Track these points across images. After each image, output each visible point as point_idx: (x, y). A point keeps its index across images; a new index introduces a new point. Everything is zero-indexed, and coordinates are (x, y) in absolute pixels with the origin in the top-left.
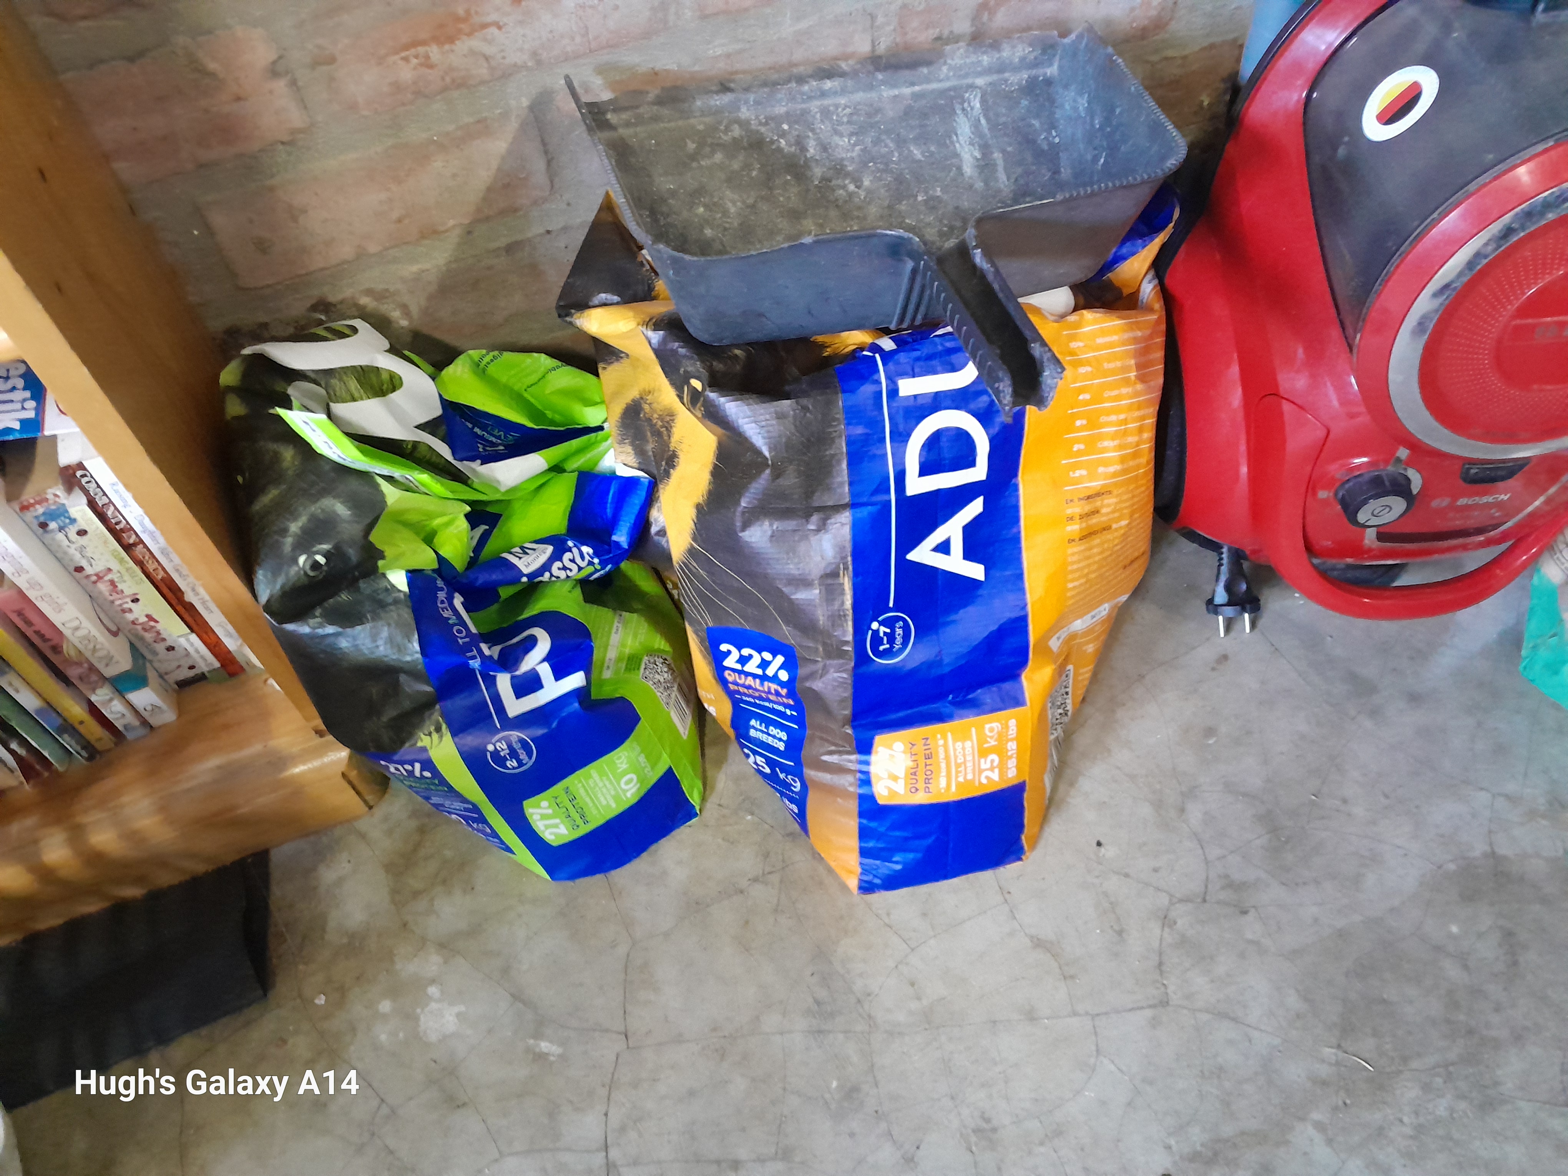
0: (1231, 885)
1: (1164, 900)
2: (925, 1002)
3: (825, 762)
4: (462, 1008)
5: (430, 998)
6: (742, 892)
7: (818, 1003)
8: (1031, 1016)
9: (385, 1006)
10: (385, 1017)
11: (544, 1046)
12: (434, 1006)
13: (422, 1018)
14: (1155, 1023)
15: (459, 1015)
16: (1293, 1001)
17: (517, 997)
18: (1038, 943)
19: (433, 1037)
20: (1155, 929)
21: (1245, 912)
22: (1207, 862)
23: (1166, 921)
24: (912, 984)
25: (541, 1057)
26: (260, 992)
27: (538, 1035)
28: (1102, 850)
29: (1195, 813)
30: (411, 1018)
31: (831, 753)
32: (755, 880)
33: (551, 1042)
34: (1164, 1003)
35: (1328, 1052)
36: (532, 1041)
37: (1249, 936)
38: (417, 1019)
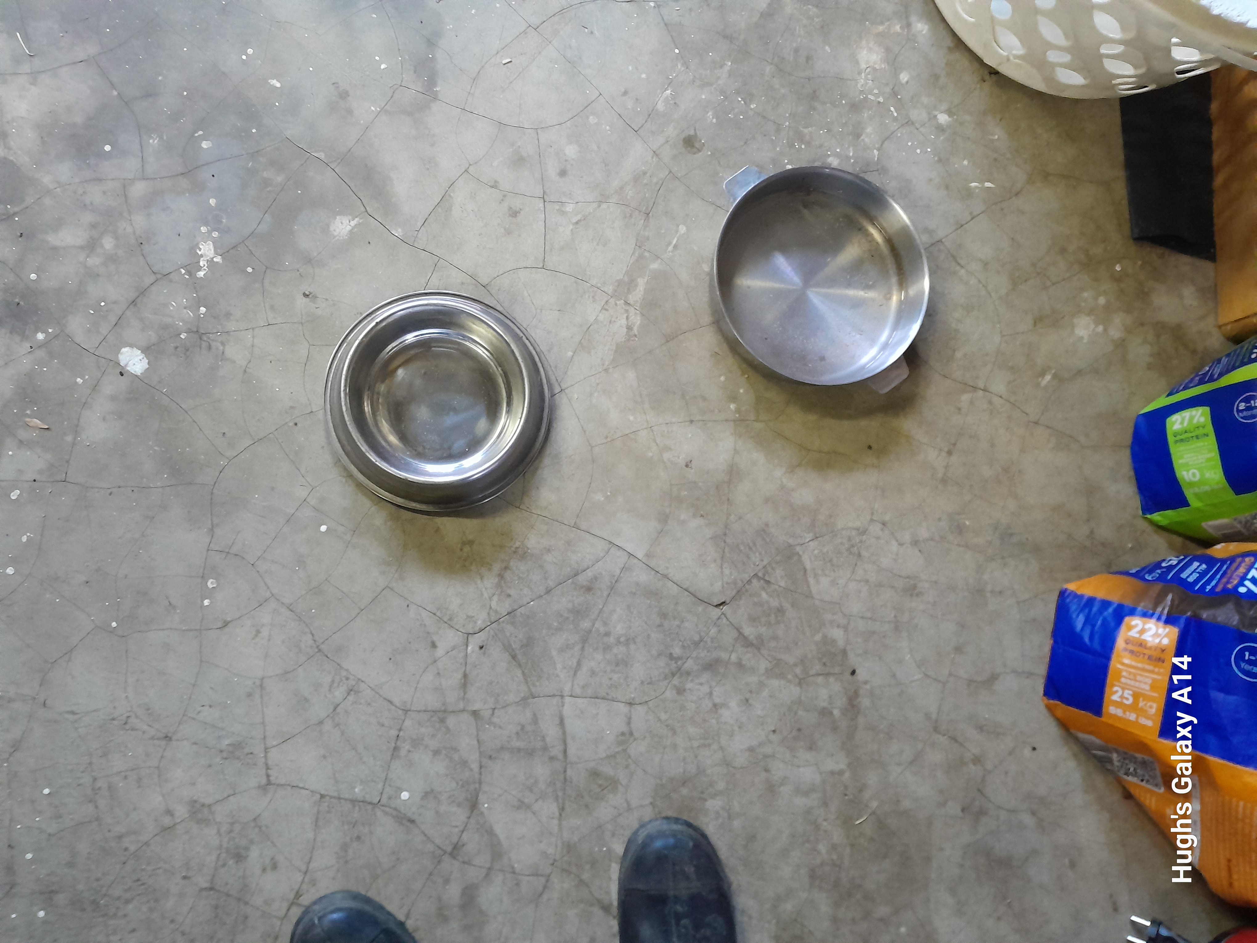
0: (982, 812)
1: (989, 766)
2: (988, 595)
3: (1166, 596)
4: (1085, 341)
5: (1097, 325)
6: (1088, 520)
7: (1011, 535)
8: (958, 649)
9: (1102, 301)
10: (1096, 298)
11: (1048, 377)
12: (1092, 326)
13: (1088, 318)
14: (928, 716)
15: (1082, 338)
16: (906, 804)
17: (1080, 373)
18: (994, 678)
19: (1076, 321)
20: (976, 751)
21: (963, 810)
22: (999, 807)
23: (977, 760)
24: (1000, 592)
25: (1043, 374)
26: (1136, 236)
27: (1055, 376)
28: (1030, 749)
29: (1028, 820)
30: (1090, 312)
31: (1172, 601)
32: (1092, 532)
33: (1049, 382)
34: (936, 729)
35: (874, 804)
36: (1053, 371)
37: (950, 803)
38: (1089, 314)
